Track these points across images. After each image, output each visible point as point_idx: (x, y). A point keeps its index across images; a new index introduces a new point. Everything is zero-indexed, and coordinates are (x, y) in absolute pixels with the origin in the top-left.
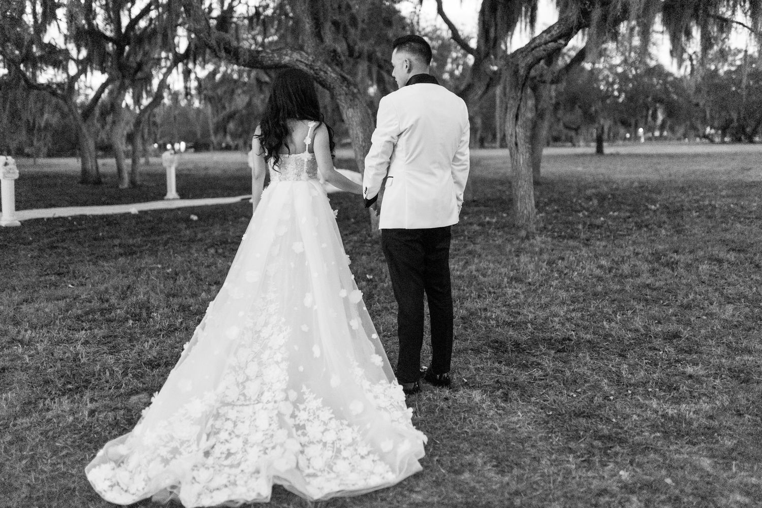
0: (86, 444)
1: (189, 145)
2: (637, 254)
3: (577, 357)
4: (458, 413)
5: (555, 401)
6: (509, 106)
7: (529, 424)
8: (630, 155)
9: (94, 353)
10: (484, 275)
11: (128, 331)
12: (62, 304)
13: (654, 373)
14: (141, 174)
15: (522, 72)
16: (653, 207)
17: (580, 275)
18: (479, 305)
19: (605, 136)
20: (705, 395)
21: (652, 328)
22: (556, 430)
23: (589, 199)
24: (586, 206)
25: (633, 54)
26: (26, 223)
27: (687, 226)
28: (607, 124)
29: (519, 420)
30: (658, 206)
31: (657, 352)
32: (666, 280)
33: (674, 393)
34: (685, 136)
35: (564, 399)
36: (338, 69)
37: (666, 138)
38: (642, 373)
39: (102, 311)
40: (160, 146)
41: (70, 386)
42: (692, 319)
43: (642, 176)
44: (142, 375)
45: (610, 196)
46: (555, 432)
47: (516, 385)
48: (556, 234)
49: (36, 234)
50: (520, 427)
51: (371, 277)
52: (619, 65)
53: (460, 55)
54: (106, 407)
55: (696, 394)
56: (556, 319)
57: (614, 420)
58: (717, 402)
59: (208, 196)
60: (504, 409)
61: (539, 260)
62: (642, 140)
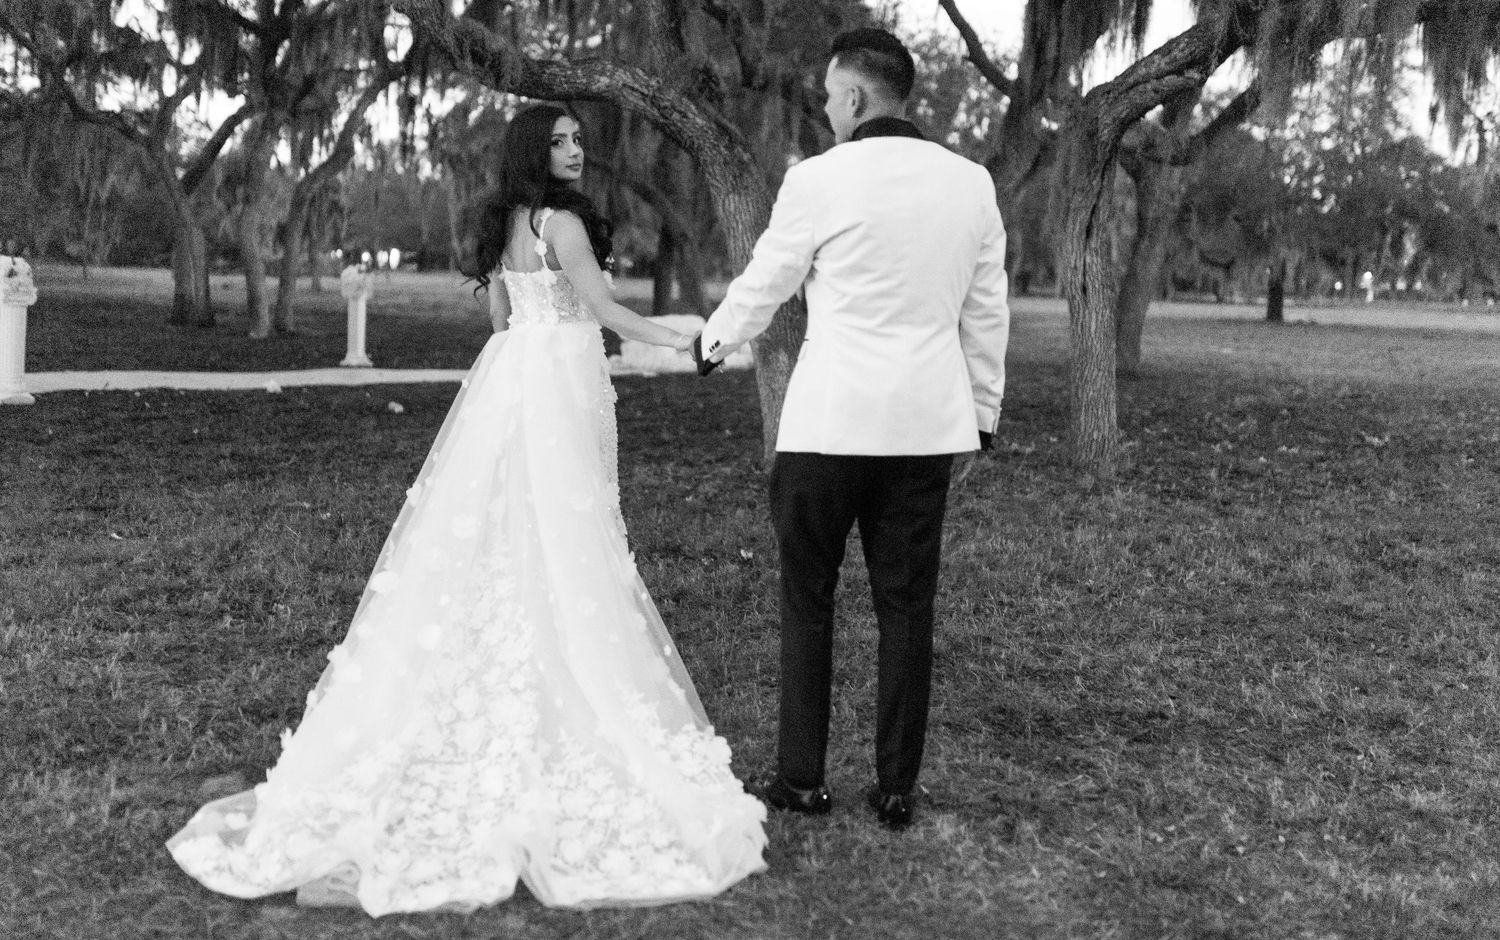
0: (96, 874)
1: (408, 255)
2: (1330, 539)
3: (1174, 754)
4: (900, 861)
5: (1114, 849)
6: (1072, 206)
7: (1052, 895)
8: (1337, 328)
9: (142, 681)
10: (993, 566)
11: (221, 639)
12: (91, 572)
13: (1340, 800)
14: (298, 311)
15: (1105, 134)
16: (1376, 441)
17: (1199, 577)
18: (975, 630)
19: (1288, 285)
20: (1449, 857)
21: (1347, 702)
22: (1111, 912)
23: (1240, 415)
24: (1231, 431)
25: (1357, 112)
26: (45, 400)
27: (1446, 487)
28: (1293, 257)
29: (1031, 887)
30: (1387, 439)
31: (1352, 756)
32: (1387, 599)
33: (1379, 848)
34: (1462, 294)
35: (1136, 845)
36: (711, 109)
37: (1419, 296)
38: (1314, 800)
39: (172, 593)
40: (347, 255)
41: (80, 749)
42: (1437, 687)
43: (1359, 374)
44: (237, 736)
45: (1285, 412)
46: (1108, 919)
47: (1035, 808)
48: (1159, 486)
49: (64, 423)
50: (1032, 901)
51: (750, 555)
52: (1327, 135)
53: (985, 95)
54: (148, 798)
55: (1427, 854)
56: (1139, 671)
57: (1241, 899)
58: (1474, 876)
59: (433, 365)
60: (1002, 858)
61: (1116, 539)
62: (1370, 297)
